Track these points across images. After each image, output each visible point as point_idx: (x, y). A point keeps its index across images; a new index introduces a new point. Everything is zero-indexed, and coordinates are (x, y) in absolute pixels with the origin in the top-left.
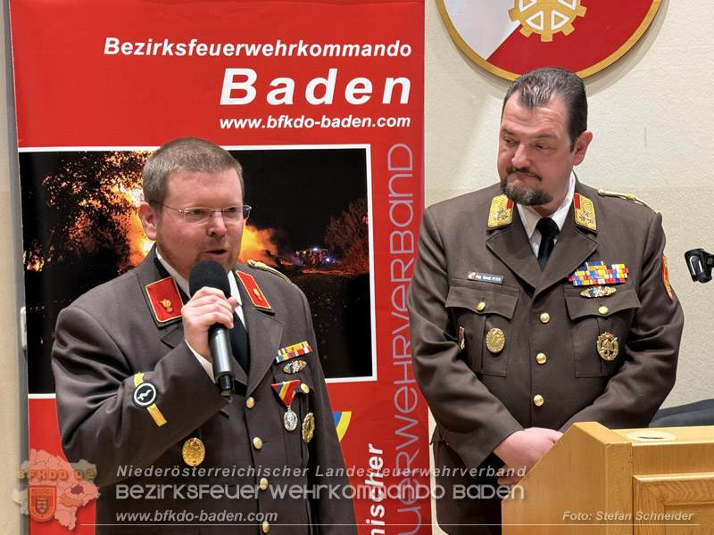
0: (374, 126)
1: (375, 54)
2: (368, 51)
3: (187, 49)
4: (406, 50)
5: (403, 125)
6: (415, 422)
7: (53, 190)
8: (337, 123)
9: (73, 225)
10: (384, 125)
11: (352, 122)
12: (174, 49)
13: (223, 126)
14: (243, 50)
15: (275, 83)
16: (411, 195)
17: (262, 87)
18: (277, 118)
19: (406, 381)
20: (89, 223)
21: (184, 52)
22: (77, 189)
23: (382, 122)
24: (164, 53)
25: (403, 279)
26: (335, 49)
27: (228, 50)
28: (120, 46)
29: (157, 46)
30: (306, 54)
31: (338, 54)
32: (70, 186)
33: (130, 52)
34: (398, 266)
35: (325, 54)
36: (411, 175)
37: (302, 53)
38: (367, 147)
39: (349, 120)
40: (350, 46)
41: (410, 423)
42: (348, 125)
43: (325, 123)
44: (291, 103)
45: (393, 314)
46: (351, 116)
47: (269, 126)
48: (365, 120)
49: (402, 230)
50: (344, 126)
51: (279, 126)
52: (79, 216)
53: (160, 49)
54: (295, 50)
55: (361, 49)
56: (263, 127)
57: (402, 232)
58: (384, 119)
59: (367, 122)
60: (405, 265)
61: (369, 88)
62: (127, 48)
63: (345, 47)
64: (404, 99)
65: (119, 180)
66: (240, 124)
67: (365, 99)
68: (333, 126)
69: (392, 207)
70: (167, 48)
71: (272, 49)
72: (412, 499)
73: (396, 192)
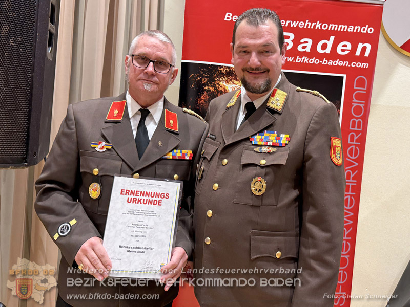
0: (349, 66)
1: (355, 31)
2: (351, 29)
4: (371, 30)
5: (364, 67)
6: (352, 214)
7: (194, 81)
8: (331, 63)
9: (200, 98)
10: (355, 66)
11: (339, 63)
14: (289, 24)
15: (302, 41)
16: (364, 102)
17: (296, 42)
18: (301, 58)
19: (350, 193)
22: (204, 81)
23: (354, 64)
25: (354, 143)
26: (335, 27)
27: (283, 23)
28: (232, 17)
30: (320, 28)
31: (336, 29)
32: (201, 79)
34: (352, 136)
35: (329, 29)
36: (365, 92)
37: (318, 27)
38: (345, 76)
39: (337, 62)
40: (342, 26)
41: (349, 214)
42: (336, 64)
43: (325, 62)
44: (309, 51)
45: (347, 159)
46: (338, 60)
47: (297, 61)
48: (345, 62)
49: (357, 118)
50: (334, 64)
51: (302, 62)
52: (203, 94)
54: (315, 25)
55: (348, 28)
56: (294, 61)
57: (357, 119)
58: (355, 63)
60: (357, 135)
61: (349, 46)
62: (235, 18)
63: (340, 26)
64: (367, 54)
65: (223, 79)
67: (347, 52)
68: (329, 64)
69: (354, 107)
71: (303, 24)
72: (346, 251)
73: (357, 99)
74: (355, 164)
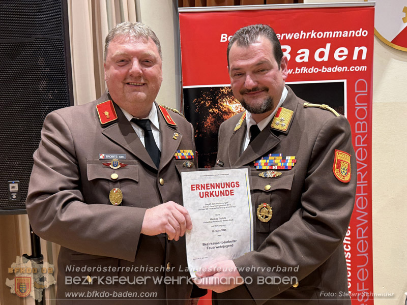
0: (348, 70)
2: (346, 34)
4: (365, 33)
5: (363, 70)
6: (366, 214)
7: (197, 105)
8: (330, 70)
9: (206, 121)
10: (353, 70)
11: (338, 69)
14: (285, 36)
15: (299, 52)
16: (366, 104)
17: (294, 54)
18: (300, 68)
19: (362, 194)
20: (213, 119)
22: (208, 104)
25: (362, 145)
26: (330, 34)
28: (227, 38)
30: (315, 37)
31: (331, 36)
32: (205, 103)
34: (359, 139)
36: (366, 94)
37: (313, 37)
38: (345, 81)
39: (336, 68)
40: (337, 32)
41: (363, 214)
42: (336, 71)
43: (324, 70)
44: (307, 61)
46: (337, 66)
47: (296, 72)
49: (361, 121)
50: (333, 71)
51: (301, 72)
52: (209, 116)
54: (310, 35)
55: (343, 33)
56: (294, 73)
58: (354, 67)
59: (345, 69)
60: (363, 138)
61: (346, 52)
63: (335, 33)
64: (364, 57)
65: (226, 100)
67: (344, 58)
68: (328, 71)
69: (357, 110)
71: (298, 35)
72: (364, 250)
73: (359, 103)
74: (364, 166)
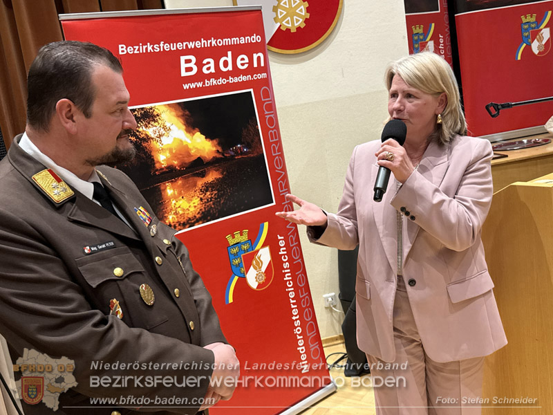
0: (252, 79)
1: (246, 42)
2: (242, 41)
3: (160, 47)
4: (259, 39)
5: (264, 77)
8: (236, 80)
10: (256, 78)
11: (243, 78)
12: (153, 48)
13: (185, 88)
14: (186, 45)
15: (205, 62)
16: (272, 112)
17: (200, 65)
18: (209, 80)
21: (159, 50)
24: (149, 51)
25: (277, 154)
26: (228, 41)
27: (180, 46)
28: (126, 49)
29: (145, 47)
30: (216, 45)
31: (230, 43)
33: (132, 52)
34: (274, 147)
35: (224, 44)
36: (271, 102)
37: (214, 44)
38: (251, 90)
39: (241, 78)
40: (234, 39)
42: (242, 80)
43: (231, 80)
44: (214, 72)
45: (276, 171)
46: (242, 75)
49: (272, 129)
50: (239, 81)
51: (211, 85)
53: (147, 49)
54: (211, 43)
55: (240, 40)
56: (204, 86)
58: (256, 75)
59: (249, 77)
60: (276, 146)
61: (247, 60)
62: (130, 50)
64: (262, 64)
65: (142, 124)
66: (193, 86)
67: (246, 66)
69: (267, 119)
70: (150, 48)
71: (200, 44)
72: (297, 256)
73: (268, 111)
74: (282, 174)
